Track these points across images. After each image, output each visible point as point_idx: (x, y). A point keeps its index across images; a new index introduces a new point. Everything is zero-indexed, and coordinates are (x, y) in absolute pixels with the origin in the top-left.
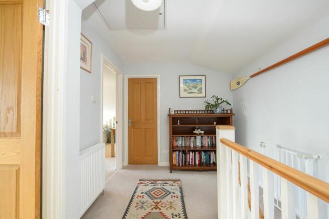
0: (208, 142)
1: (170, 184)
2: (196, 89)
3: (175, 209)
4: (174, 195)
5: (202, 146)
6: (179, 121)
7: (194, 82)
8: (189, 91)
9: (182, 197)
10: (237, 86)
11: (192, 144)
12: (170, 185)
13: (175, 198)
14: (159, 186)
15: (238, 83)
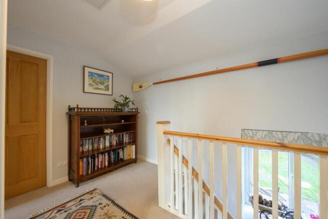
0: (116, 140)
1: (87, 198)
2: (103, 86)
3: (115, 216)
4: (102, 206)
5: (111, 146)
6: (86, 121)
7: (101, 78)
8: (95, 87)
9: (113, 202)
10: (139, 89)
11: (101, 146)
12: (88, 200)
13: (107, 208)
14: (74, 209)
15: (141, 87)
